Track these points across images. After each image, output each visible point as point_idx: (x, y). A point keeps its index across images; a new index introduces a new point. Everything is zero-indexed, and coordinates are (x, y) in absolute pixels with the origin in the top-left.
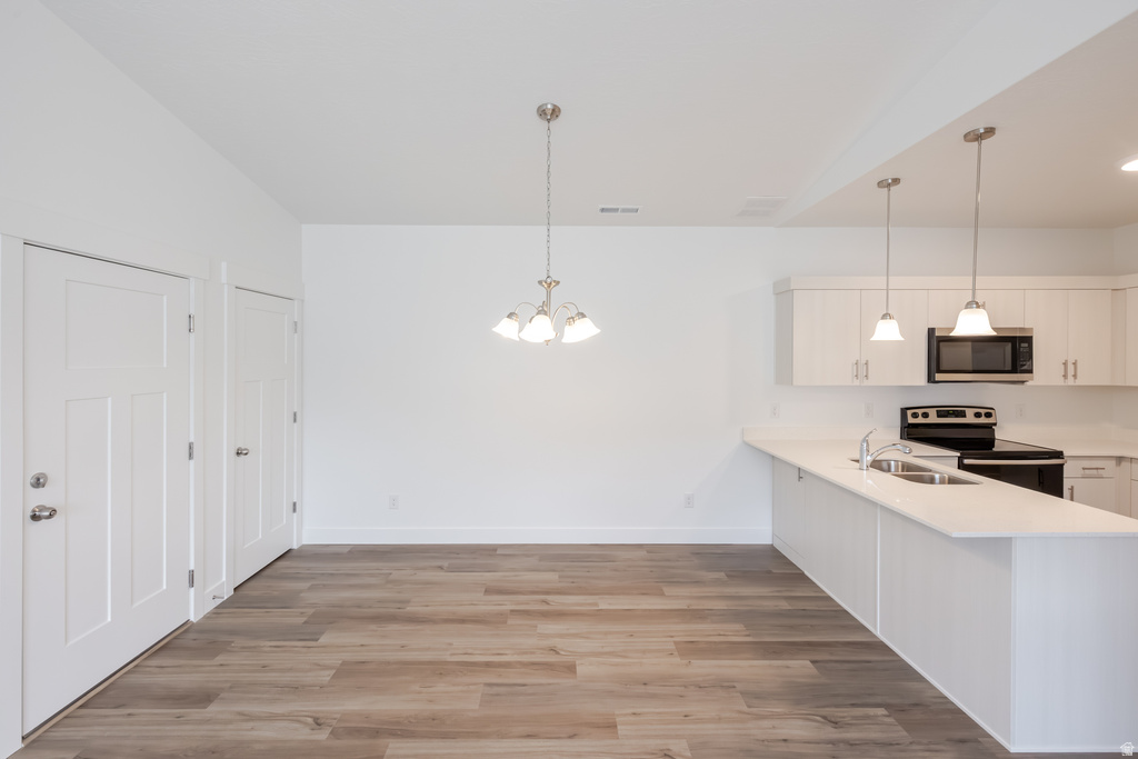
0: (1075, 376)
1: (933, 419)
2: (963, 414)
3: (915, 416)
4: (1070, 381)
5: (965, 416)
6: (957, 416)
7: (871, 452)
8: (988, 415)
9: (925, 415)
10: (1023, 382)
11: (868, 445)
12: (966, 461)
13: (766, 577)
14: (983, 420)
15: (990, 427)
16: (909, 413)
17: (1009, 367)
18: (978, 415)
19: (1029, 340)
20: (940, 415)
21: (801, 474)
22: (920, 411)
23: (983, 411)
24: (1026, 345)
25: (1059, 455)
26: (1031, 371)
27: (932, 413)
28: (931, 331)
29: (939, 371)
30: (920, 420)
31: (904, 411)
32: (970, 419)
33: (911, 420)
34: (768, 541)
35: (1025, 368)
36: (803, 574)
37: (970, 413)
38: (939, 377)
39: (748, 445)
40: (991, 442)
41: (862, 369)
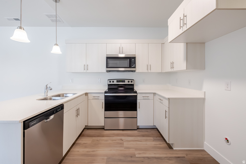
0: (150, 69)
1: (115, 83)
4: (149, 71)
5: (125, 82)
6: (122, 82)
8: (132, 82)
10: (134, 71)
12: (106, 94)
14: (130, 83)
15: (133, 85)
16: (109, 81)
17: (129, 66)
19: (134, 58)
20: (117, 82)
22: (112, 81)
23: (130, 81)
24: (133, 60)
25: (136, 92)
26: (135, 68)
27: (115, 81)
29: (107, 67)
30: (111, 83)
32: (126, 83)
33: (109, 83)
35: (133, 66)
40: (133, 89)
41: (86, 67)
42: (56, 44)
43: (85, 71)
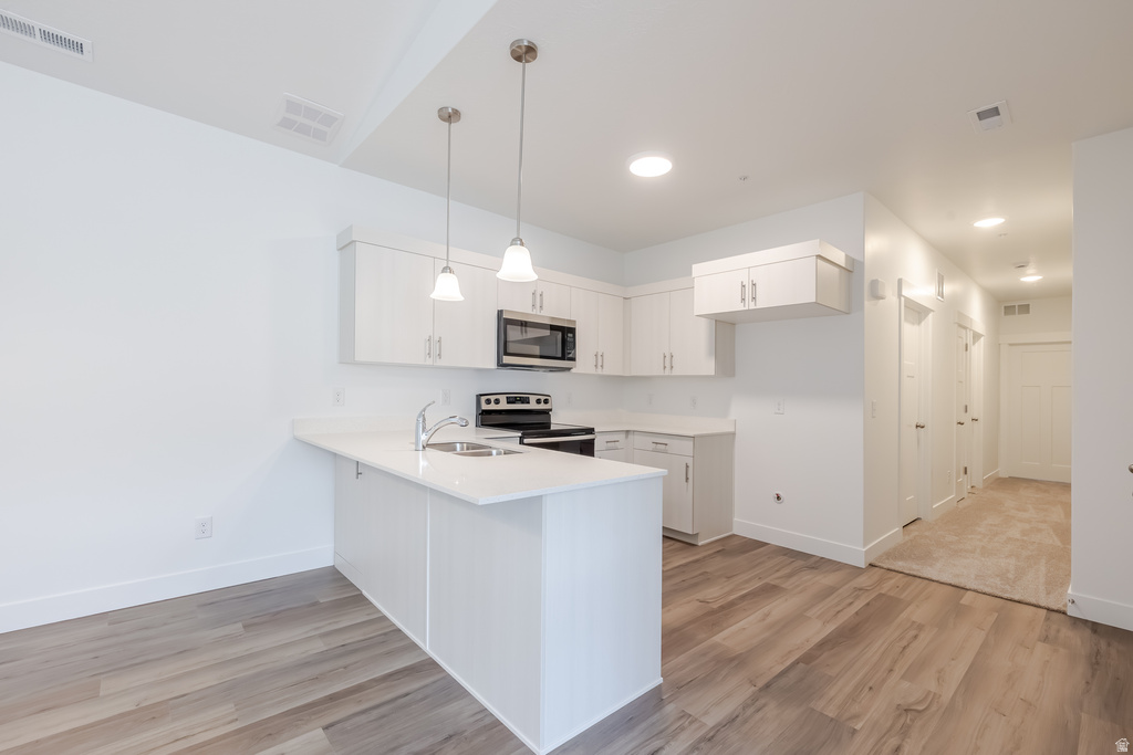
0: (602, 366)
1: (504, 405)
2: (526, 401)
3: (488, 402)
4: (599, 371)
5: (529, 403)
6: (522, 403)
7: (428, 428)
8: (546, 402)
9: (497, 401)
10: (569, 369)
11: (424, 420)
12: (526, 441)
13: (314, 610)
14: (542, 406)
15: (546, 412)
16: (483, 399)
17: (560, 355)
18: (538, 401)
19: (572, 330)
20: (510, 401)
21: (359, 468)
22: (493, 398)
23: (543, 398)
24: (571, 335)
25: (590, 431)
26: (573, 359)
27: (503, 399)
28: (500, 313)
29: (506, 354)
30: (493, 407)
31: (479, 396)
32: (533, 406)
33: (485, 407)
34: (330, 563)
35: (571, 356)
36: (362, 594)
37: (533, 399)
38: (507, 360)
39: (297, 439)
40: (548, 425)
41: (435, 346)
42: (446, 269)
43: (429, 362)
